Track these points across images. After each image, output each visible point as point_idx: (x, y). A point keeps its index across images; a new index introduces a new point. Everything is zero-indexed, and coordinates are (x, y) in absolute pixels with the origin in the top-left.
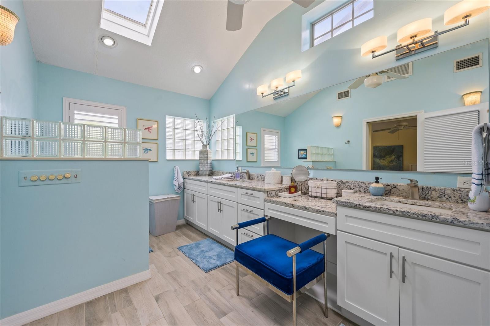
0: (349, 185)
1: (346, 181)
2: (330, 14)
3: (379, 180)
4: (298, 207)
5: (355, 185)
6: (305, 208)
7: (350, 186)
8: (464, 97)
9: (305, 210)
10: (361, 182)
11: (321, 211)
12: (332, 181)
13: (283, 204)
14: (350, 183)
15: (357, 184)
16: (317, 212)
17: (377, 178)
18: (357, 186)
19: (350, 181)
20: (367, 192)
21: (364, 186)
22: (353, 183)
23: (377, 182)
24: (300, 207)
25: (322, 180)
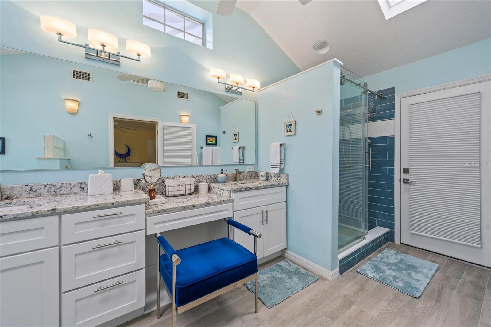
0: (199, 178)
1: (197, 175)
2: (163, 5)
3: (224, 172)
4: (200, 205)
5: (203, 178)
6: (207, 204)
7: (200, 180)
8: (181, 117)
9: (208, 206)
10: (208, 175)
11: (222, 202)
12: (184, 177)
13: (181, 208)
14: (200, 177)
15: (205, 177)
16: (219, 204)
17: (222, 170)
18: (205, 179)
19: (200, 175)
20: (211, 182)
21: (209, 178)
22: (202, 176)
23: (222, 173)
24: (203, 205)
25: (174, 178)
